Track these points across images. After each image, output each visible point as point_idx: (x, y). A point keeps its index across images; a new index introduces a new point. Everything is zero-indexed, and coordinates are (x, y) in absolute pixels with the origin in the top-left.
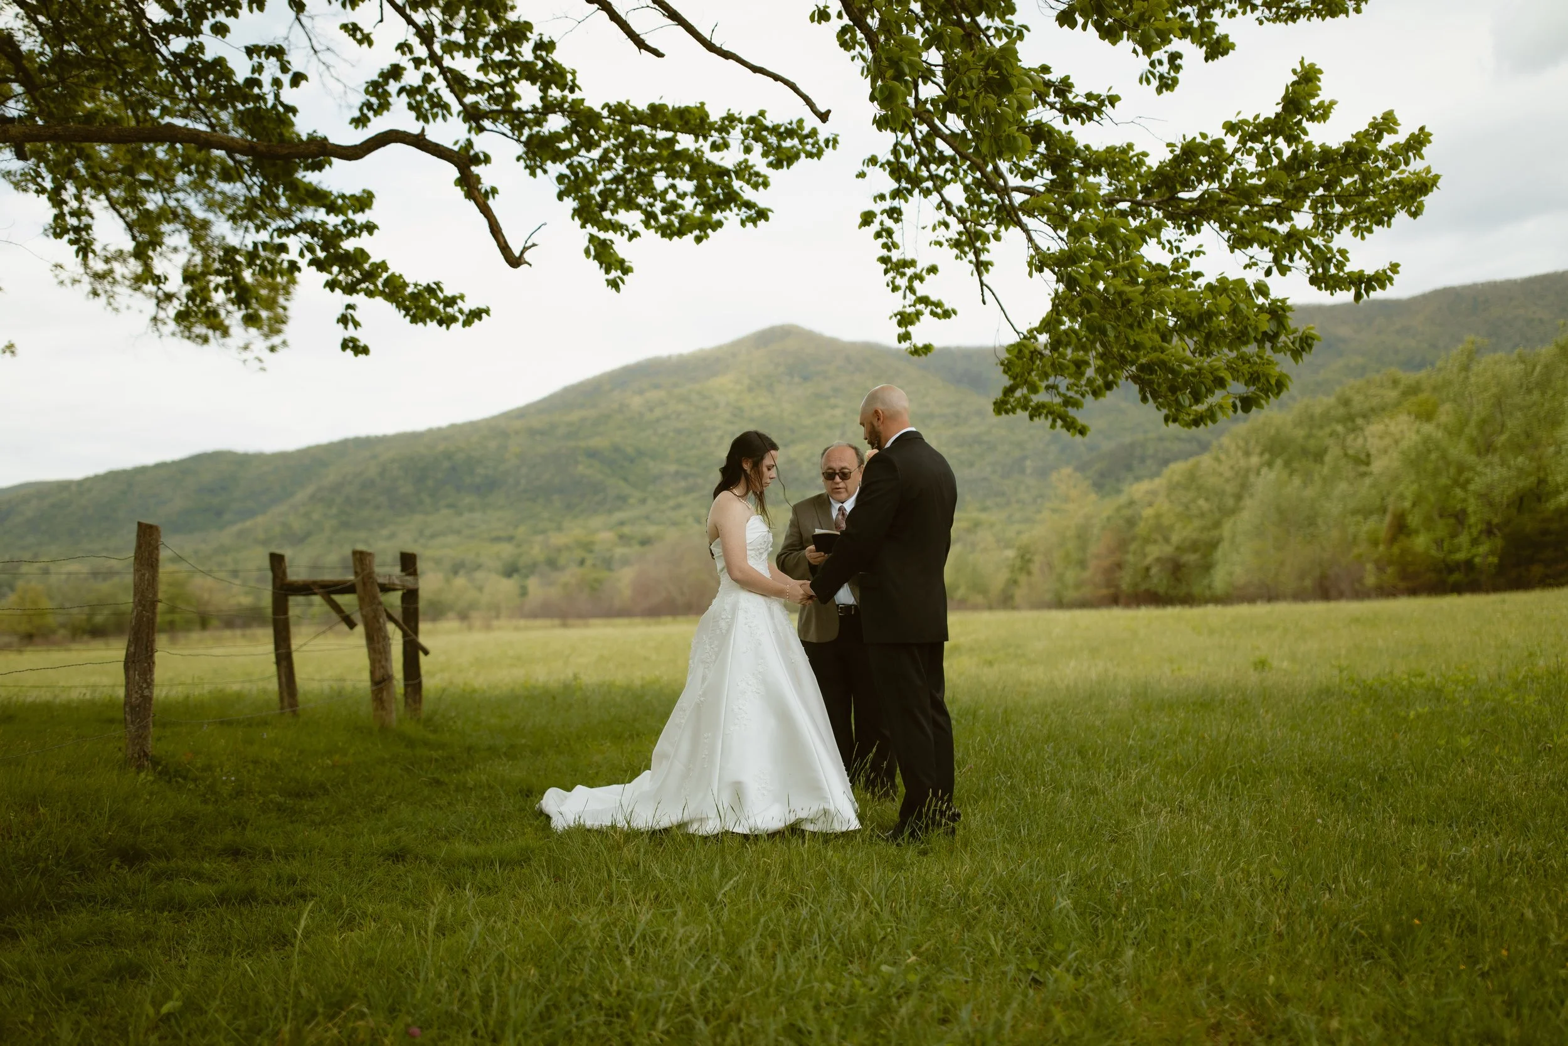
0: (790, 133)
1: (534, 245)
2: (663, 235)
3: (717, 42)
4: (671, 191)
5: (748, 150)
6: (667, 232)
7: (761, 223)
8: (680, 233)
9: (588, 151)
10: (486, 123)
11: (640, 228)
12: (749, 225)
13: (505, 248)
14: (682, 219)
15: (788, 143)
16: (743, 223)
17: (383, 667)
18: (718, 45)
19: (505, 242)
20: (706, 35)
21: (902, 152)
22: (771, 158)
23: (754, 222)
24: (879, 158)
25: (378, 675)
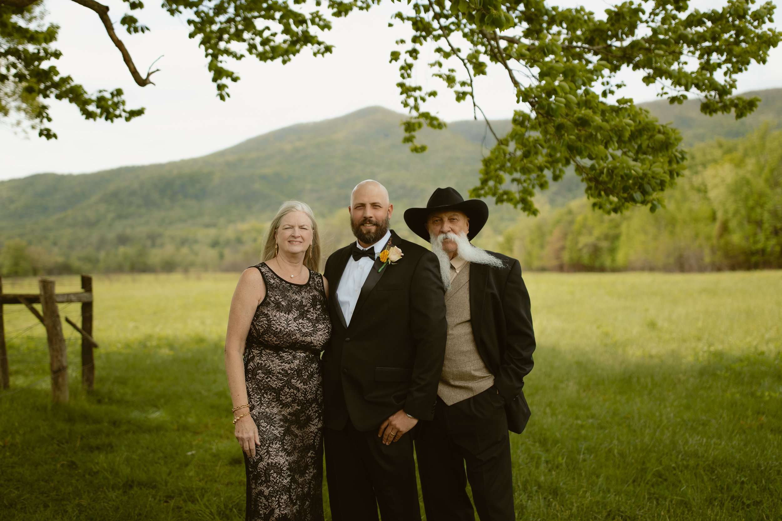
1: (158, 70)
2: (262, 59)
4: (266, 30)
5: (318, 4)
6: (264, 57)
7: (327, 55)
8: (273, 58)
11: (246, 53)
12: (319, 56)
13: (134, 73)
14: (274, 49)
16: (315, 54)
17: (59, 361)
19: (135, 68)
21: (422, 9)
22: (335, 10)
23: (323, 54)
24: (405, 15)
25: (56, 366)
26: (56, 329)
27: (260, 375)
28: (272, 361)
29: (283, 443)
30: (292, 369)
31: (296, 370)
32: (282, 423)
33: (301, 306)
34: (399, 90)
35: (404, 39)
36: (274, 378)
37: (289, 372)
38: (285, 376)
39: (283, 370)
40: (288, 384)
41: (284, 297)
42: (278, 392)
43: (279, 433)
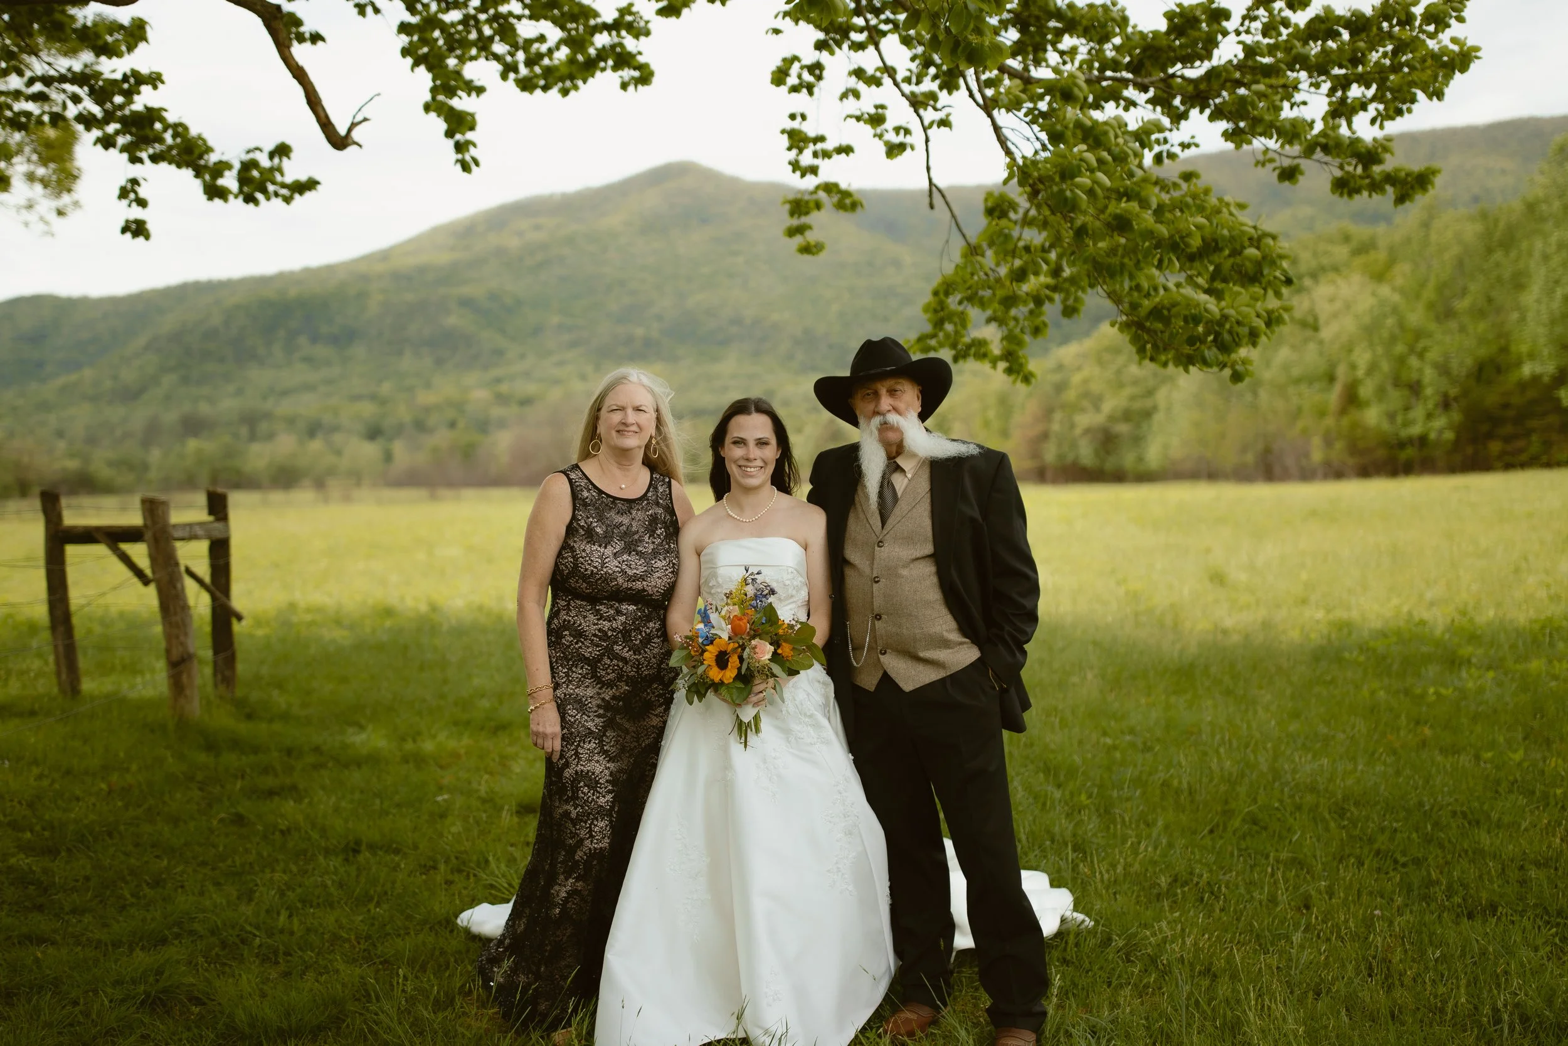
1: (365, 120)
2: (524, 88)
6: (530, 85)
8: (545, 86)
13: (327, 127)
16: (624, 86)
17: (182, 644)
25: (176, 654)
26: (175, 587)
27: (568, 639)
28: (585, 617)
29: (601, 741)
30: (614, 630)
31: (621, 631)
32: (601, 711)
33: (627, 533)
36: (587, 643)
37: (610, 633)
38: (604, 641)
39: (600, 630)
40: (609, 652)
41: (601, 519)
42: (593, 663)
43: (596, 726)
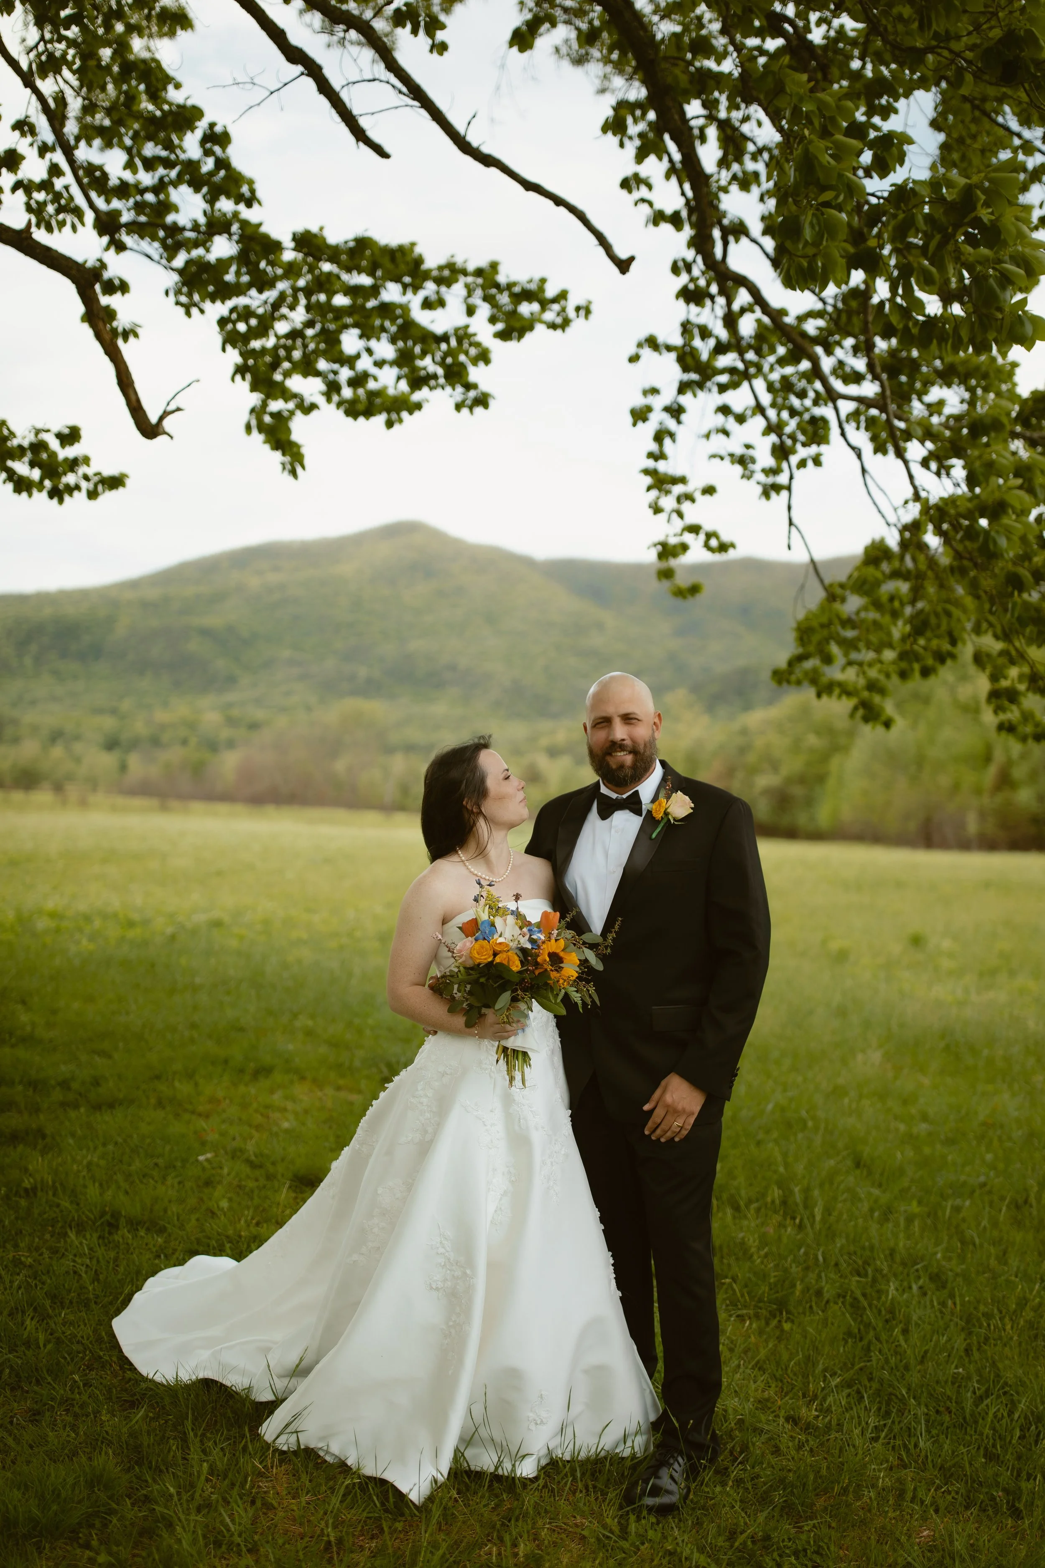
0: (527, 295)
1: (178, 409)
2: (348, 413)
3: (473, 139)
4: (365, 355)
5: (471, 311)
6: (353, 410)
7: (479, 410)
8: (368, 412)
9: (260, 291)
10: (128, 240)
11: (321, 400)
12: (465, 411)
13: (136, 409)
14: (372, 395)
15: (526, 309)
18: (475, 144)
19: (138, 401)
20: (460, 127)
21: (696, 332)
22: (500, 326)
23: (471, 408)
24: (661, 340)
34: (648, 480)
35: (657, 385)
